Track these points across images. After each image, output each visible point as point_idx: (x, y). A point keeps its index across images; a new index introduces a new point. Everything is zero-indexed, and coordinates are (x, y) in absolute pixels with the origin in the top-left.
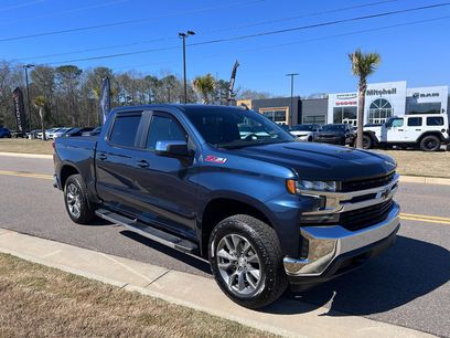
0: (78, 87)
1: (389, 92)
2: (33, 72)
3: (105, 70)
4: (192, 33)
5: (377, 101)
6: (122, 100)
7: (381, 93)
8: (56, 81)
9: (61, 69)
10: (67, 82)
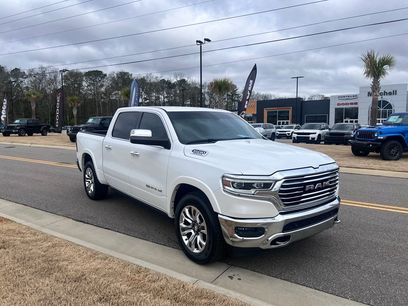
0: (103, 89)
1: (390, 94)
3: (126, 74)
4: (209, 40)
8: (84, 83)
9: (89, 74)
10: (93, 85)
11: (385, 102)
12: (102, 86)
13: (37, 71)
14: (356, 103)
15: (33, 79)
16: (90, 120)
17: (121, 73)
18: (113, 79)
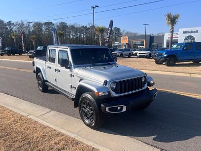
1: (194, 32)
2: (34, 25)
3: (64, 23)
4: (98, 7)
5: (188, 37)
6: (72, 37)
7: (190, 32)
8: (43, 29)
9: (46, 24)
10: (48, 29)
11: (192, 36)
13: (20, 22)
14: (177, 37)
15: (18, 27)
16: (39, 48)
17: (61, 23)
18: (58, 26)
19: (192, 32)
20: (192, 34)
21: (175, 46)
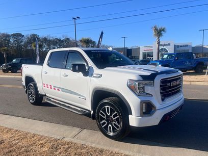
0: (22, 44)
3: (35, 35)
4: (79, 18)
5: (162, 49)
6: (44, 49)
7: (163, 45)
8: (11, 40)
9: (14, 35)
10: (17, 41)
11: (165, 49)
12: (22, 42)
14: (152, 50)
16: (14, 60)
17: (33, 35)
18: (28, 38)
19: (165, 45)
20: (165, 47)
21: (165, 56)
